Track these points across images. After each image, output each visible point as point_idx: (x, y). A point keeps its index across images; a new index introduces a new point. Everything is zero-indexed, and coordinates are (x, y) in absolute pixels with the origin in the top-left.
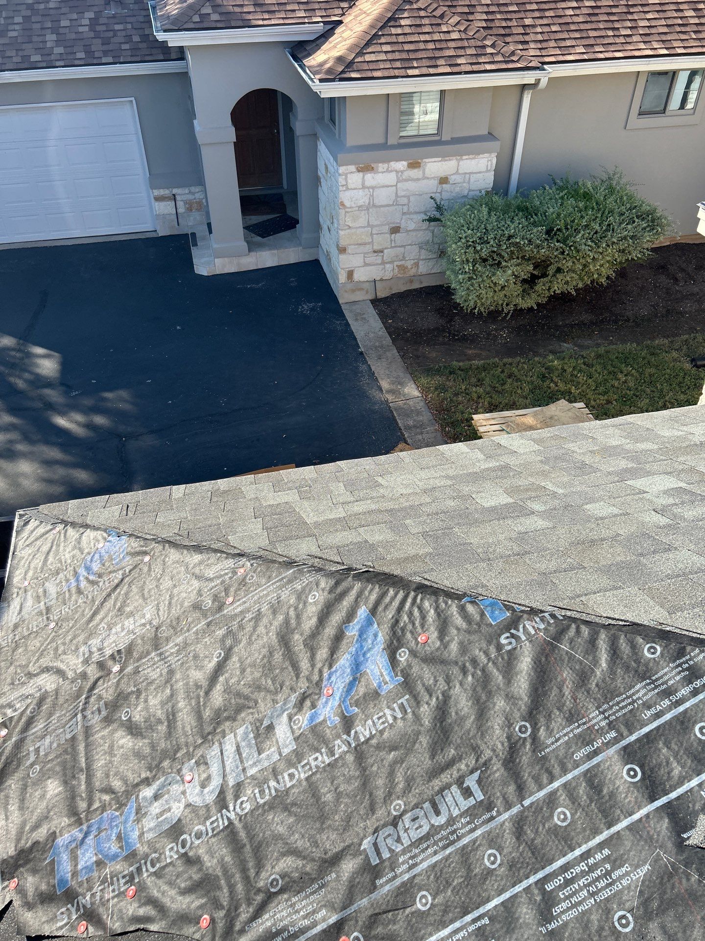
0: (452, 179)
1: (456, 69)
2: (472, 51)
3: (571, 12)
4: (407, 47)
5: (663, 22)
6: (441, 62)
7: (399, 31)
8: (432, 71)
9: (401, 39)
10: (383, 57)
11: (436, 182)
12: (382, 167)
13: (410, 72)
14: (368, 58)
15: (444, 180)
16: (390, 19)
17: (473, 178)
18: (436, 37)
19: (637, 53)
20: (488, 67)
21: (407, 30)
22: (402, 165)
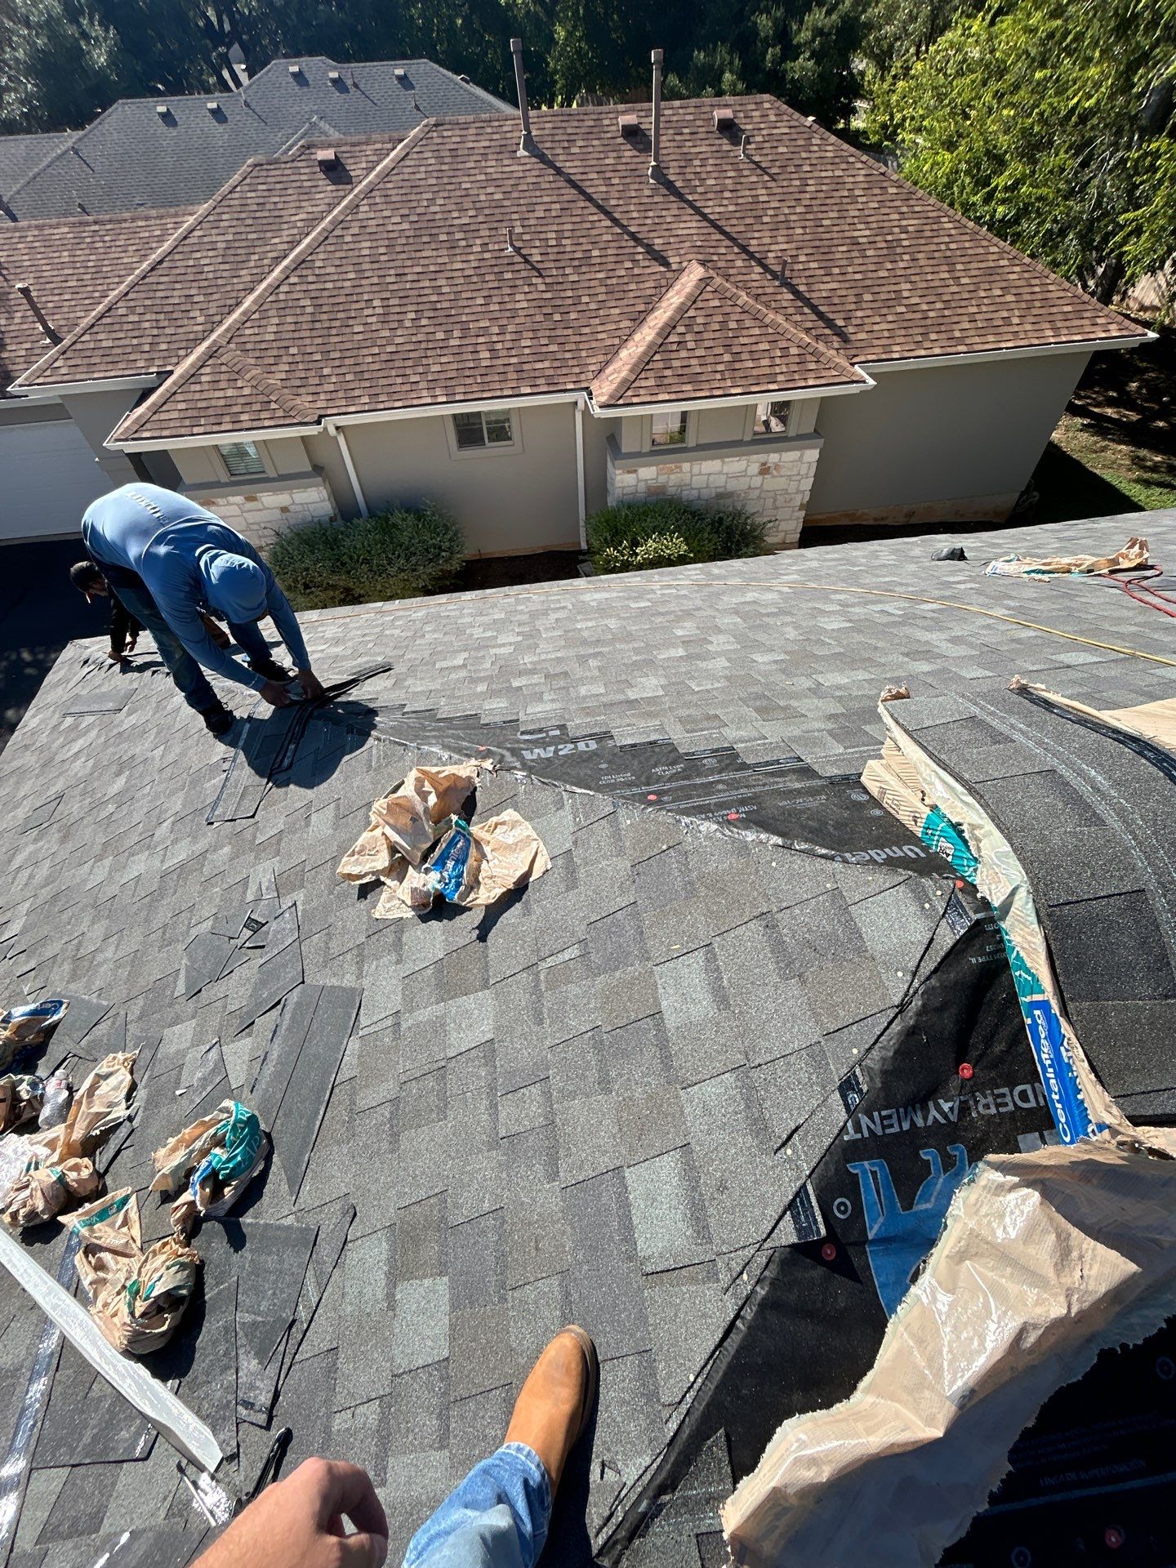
0: (292, 508)
1: (237, 426)
2: (257, 407)
3: (370, 359)
4: (201, 404)
5: (455, 366)
6: (227, 419)
7: (198, 387)
8: (216, 428)
9: (197, 396)
10: (175, 415)
11: (278, 511)
12: (220, 501)
13: (196, 430)
14: (163, 416)
15: (284, 510)
16: (193, 375)
17: (311, 507)
18: (230, 393)
19: (415, 402)
20: (267, 423)
21: (206, 387)
22: (239, 499)
